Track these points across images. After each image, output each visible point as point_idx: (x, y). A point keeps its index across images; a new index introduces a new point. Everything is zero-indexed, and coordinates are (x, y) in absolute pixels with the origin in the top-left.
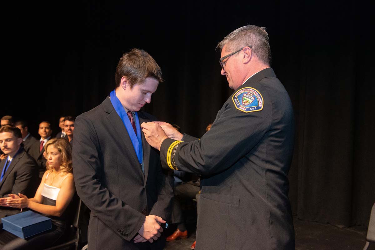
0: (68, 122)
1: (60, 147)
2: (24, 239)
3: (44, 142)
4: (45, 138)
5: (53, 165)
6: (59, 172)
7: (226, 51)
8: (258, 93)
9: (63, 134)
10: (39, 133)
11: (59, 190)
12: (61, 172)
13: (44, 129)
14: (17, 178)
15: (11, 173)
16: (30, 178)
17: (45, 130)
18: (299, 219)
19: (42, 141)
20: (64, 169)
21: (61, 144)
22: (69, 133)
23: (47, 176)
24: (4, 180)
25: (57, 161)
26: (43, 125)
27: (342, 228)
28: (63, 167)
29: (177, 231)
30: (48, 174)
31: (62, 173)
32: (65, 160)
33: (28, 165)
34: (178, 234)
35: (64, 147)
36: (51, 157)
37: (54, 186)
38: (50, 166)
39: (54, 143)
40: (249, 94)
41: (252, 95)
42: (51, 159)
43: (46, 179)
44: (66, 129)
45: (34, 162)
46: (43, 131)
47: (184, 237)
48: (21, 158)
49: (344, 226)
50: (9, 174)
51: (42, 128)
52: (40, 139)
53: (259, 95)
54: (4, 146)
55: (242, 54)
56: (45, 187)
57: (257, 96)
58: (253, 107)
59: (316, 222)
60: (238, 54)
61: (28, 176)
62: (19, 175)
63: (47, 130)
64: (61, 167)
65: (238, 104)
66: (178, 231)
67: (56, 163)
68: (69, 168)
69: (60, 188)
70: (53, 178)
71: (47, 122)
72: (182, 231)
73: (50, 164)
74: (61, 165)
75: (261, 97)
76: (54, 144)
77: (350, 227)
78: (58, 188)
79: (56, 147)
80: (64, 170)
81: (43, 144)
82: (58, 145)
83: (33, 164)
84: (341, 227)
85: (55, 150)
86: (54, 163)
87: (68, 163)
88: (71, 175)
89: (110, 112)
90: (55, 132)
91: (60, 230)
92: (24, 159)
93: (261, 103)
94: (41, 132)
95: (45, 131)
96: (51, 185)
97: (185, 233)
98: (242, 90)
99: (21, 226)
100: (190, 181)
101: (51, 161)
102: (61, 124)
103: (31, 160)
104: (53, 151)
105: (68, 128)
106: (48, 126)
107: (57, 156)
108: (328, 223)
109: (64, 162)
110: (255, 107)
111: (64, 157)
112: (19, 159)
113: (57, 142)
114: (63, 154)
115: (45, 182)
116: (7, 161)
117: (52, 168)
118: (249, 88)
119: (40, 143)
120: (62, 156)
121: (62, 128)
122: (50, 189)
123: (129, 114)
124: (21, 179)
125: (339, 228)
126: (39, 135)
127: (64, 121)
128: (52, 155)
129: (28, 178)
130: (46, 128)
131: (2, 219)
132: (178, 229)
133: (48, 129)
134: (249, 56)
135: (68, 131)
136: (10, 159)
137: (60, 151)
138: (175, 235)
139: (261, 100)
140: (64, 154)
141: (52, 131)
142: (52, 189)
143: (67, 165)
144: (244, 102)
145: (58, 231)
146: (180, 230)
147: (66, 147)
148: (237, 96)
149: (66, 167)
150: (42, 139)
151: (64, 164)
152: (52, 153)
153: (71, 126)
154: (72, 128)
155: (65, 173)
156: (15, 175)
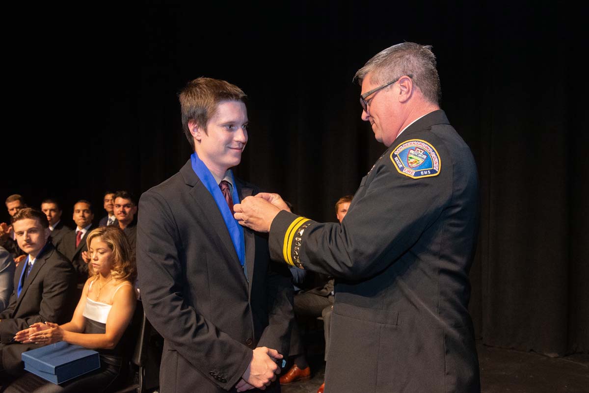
0: (120, 201)
1: (111, 241)
2: (59, 385)
3: (82, 233)
4: (83, 227)
5: (99, 268)
6: (108, 280)
7: (371, 83)
8: (431, 148)
9: (111, 220)
10: (74, 219)
11: (110, 307)
12: (112, 279)
13: (81, 212)
14: (45, 290)
15: (34, 283)
16: (65, 290)
17: (83, 214)
18: (485, 345)
19: (78, 232)
20: (117, 274)
21: (113, 235)
22: (121, 218)
23: (89, 286)
24: (23, 295)
25: (106, 263)
26: (80, 206)
27: (555, 357)
28: (116, 272)
29: (293, 368)
30: (92, 282)
31: (114, 281)
32: (118, 261)
33: (59, 269)
34: (295, 372)
35: (118, 240)
36: (97, 257)
37: (102, 302)
38: (95, 270)
39: (102, 234)
40: (418, 149)
41: (423, 151)
42: (97, 260)
43: (89, 291)
44: (117, 210)
45: (70, 264)
46: (80, 216)
47: (306, 378)
48: (49, 258)
49: (556, 355)
50: (31, 284)
51: (79, 211)
52: (76, 228)
53: (433, 151)
54: (25, 241)
55: (397, 88)
56: (88, 303)
57: (430, 153)
58: (425, 171)
59: (513, 348)
60: (391, 87)
61: (62, 287)
62: (48, 285)
63: (86, 215)
64: (113, 273)
65: (401, 166)
66: (296, 369)
67: (104, 266)
68: (126, 274)
69: (112, 304)
70: (100, 289)
71: (86, 202)
72: (302, 368)
73: (94, 267)
74: (113, 268)
75: (436, 155)
76: (102, 236)
77: (566, 355)
78: (108, 304)
79: (104, 240)
80: (117, 277)
81: (80, 237)
82: (108, 237)
83: (67, 267)
84: (552, 355)
85: (103, 246)
86: (101, 266)
87: (124, 266)
88: (129, 285)
89: (193, 184)
90: (97, 216)
91: (113, 371)
92: (53, 259)
93: (437, 163)
94: (77, 217)
95: (83, 216)
96: (97, 299)
97: (307, 371)
98: (406, 144)
99: (53, 365)
100: (312, 289)
101: (97, 262)
102: (107, 204)
103: (65, 262)
104: (101, 247)
105: (121, 209)
106: (87, 209)
107: (106, 255)
108: (531, 350)
109: (117, 264)
110: (427, 171)
111: (117, 256)
112: (46, 260)
113: (106, 233)
114: (115, 252)
115: (87, 296)
116: (26, 264)
117: (98, 273)
118: (417, 141)
119: (77, 235)
120: (115, 255)
121: (109, 210)
122: (95, 307)
123: (224, 187)
124: (51, 292)
125: (549, 357)
126: (74, 221)
127: (114, 198)
128: (98, 253)
129: (63, 289)
130: (84, 211)
131: (23, 354)
132: (295, 365)
133: (88, 212)
134: (409, 91)
135: (121, 214)
136: (31, 260)
137: (111, 246)
138: (291, 374)
139: (437, 160)
140: (117, 251)
141: (93, 215)
142: (100, 307)
143: (122, 269)
144: (411, 163)
145: (110, 371)
146: (297, 366)
147: (120, 241)
148: (399, 153)
149: (120, 272)
150: (78, 229)
151: (117, 267)
152: (98, 250)
153: (124, 206)
154: (127, 210)
155: (119, 281)
156: (41, 286)
